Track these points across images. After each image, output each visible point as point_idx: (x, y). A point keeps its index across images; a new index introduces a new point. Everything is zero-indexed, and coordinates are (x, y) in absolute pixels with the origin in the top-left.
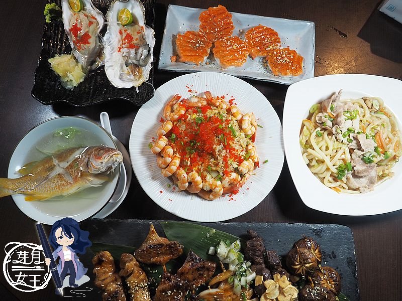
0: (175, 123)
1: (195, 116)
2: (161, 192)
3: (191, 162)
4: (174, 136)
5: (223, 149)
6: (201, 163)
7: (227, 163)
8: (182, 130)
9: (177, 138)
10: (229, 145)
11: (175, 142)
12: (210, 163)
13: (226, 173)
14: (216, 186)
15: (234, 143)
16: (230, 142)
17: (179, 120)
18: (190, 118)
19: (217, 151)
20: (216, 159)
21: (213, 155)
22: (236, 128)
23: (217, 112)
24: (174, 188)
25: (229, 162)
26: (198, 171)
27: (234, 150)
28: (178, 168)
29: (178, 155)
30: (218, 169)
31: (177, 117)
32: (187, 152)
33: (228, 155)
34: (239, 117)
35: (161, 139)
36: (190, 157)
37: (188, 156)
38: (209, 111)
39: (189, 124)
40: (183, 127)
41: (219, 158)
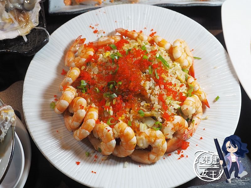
0: (83, 68)
1: (108, 54)
2: (78, 163)
3: (114, 110)
4: (84, 83)
5: (155, 86)
6: (128, 110)
7: (164, 102)
8: (94, 74)
9: (89, 85)
10: (162, 79)
11: (86, 91)
12: (141, 108)
13: (166, 118)
14: (156, 138)
15: (168, 76)
16: (163, 75)
17: (88, 63)
18: (103, 57)
19: (147, 88)
20: (148, 100)
21: (142, 96)
22: (167, 58)
23: (137, 44)
24: (96, 157)
25: (168, 101)
26: (127, 120)
27: (171, 84)
28: (97, 122)
29: (93, 105)
30: (154, 113)
31: (84, 60)
32: (106, 99)
33: (163, 92)
34: (168, 46)
35: (67, 89)
36: (112, 104)
37: (108, 104)
38: (126, 45)
39: (102, 65)
40: (95, 70)
41: (152, 98)
